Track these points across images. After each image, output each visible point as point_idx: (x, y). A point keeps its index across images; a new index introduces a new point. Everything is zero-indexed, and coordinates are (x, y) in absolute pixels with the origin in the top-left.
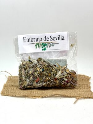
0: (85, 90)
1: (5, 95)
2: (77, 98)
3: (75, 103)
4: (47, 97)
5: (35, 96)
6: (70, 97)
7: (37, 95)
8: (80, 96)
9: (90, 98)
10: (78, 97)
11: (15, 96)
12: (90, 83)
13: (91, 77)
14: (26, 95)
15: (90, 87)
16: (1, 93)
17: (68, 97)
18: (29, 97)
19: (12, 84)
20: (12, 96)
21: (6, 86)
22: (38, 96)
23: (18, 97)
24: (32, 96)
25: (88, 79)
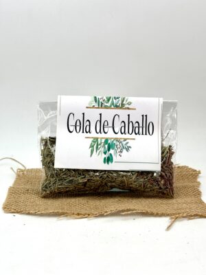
0: (189, 200)
1: (13, 211)
2: (172, 218)
3: (169, 228)
4: (107, 216)
5: (78, 214)
6: (157, 215)
7: (83, 212)
8: (179, 214)
9: (202, 217)
10: (176, 216)
11: (35, 214)
12: (199, 183)
13: (201, 172)
14: (60, 211)
15: (199, 194)
16: (4, 208)
17: (152, 215)
18: (66, 216)
19: (28, 187)
20: (29, 214)
21: (13, 192)
22: (86, 214)
23: (42, 215)
24: (73, 214)
25: (195, 174)
